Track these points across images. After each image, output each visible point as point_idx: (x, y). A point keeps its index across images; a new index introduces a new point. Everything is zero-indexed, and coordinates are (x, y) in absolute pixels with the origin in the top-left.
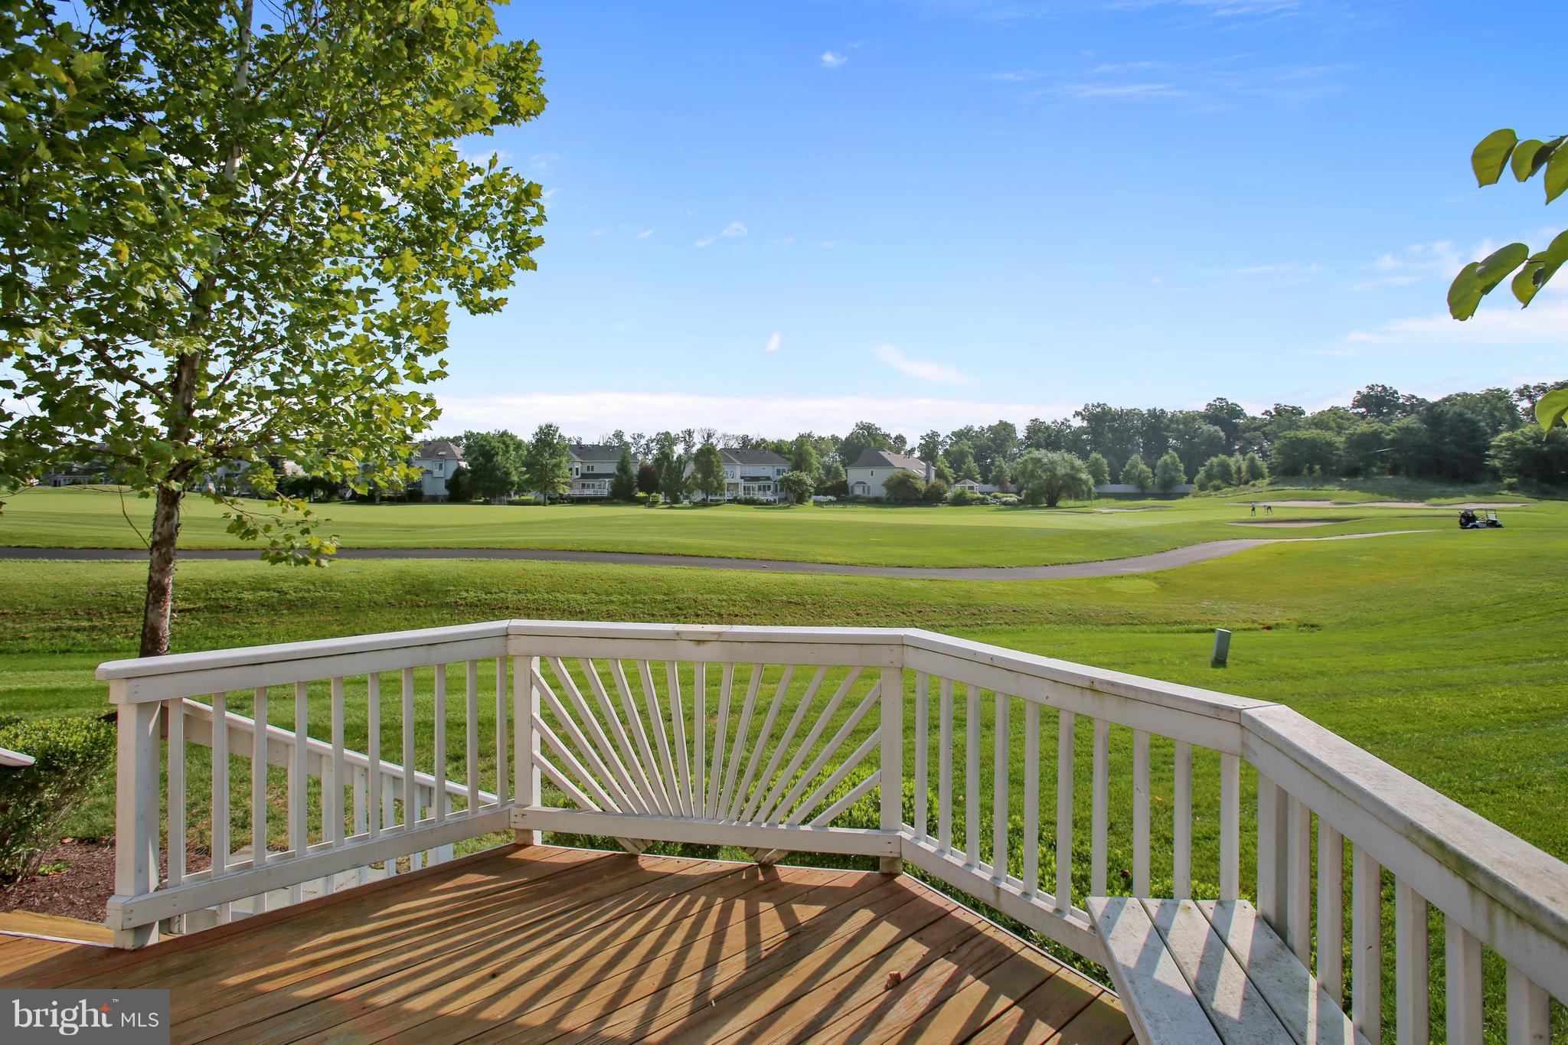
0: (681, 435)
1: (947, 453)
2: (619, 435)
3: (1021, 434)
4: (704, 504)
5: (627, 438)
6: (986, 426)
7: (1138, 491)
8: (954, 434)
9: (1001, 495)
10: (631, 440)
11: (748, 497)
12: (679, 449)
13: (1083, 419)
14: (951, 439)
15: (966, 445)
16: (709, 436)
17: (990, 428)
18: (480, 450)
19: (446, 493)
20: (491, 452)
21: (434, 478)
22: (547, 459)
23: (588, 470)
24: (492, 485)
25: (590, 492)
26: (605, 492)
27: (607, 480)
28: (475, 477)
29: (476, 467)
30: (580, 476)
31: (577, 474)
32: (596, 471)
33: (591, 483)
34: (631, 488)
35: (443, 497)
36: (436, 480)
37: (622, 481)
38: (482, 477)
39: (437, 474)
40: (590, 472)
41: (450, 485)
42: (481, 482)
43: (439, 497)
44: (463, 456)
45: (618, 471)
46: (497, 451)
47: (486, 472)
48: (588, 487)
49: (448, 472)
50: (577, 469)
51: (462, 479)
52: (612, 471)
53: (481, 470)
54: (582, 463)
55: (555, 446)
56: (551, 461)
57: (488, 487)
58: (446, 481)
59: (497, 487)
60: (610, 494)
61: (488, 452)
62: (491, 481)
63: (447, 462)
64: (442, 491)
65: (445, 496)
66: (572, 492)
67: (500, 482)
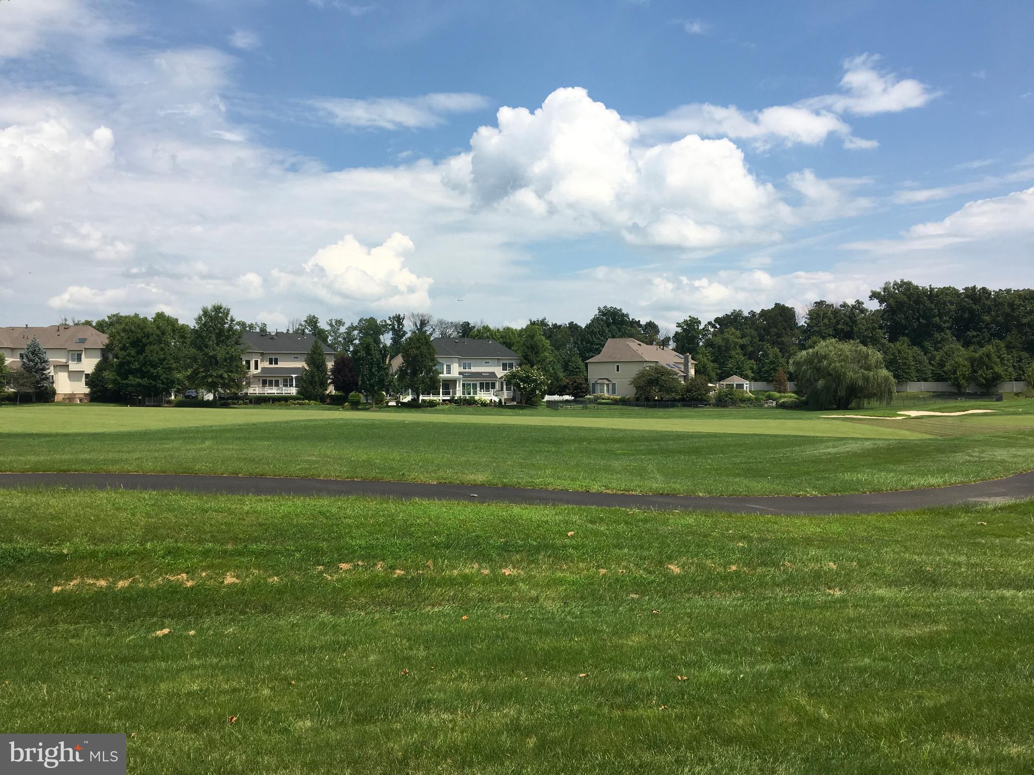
0: (389, 322)
1: (709, 344)
2: (312, 322)
3: (802, 321)
4: (413, 405)
5: (323, 325)
6: (758, 311)
7: (954, 390)
8: (717, 320)
9: (777, 395)
10: (327, 328)
11: (468, 397)
12: (387, 339)
13: (881, 302)
14: (714, 326)
15: (733, 334)
16: (423, 323)
17: (764, 313)
18: (129, 338)
19: (87, 390)
20: (143, 340)
21: (70, 372)
22: (214, 350)
23: (271, 363)
24: (145, 381)
25: (273, 391)
26: (293, 391)
27: (294, 376)
28: (122, 371)
29: (123, 359)
30: (259, 370)
31: (256, 368)
32: (281, 365)
33: (274, 379)
34: (324, 386)
35: (82, 396)
36: (74, 375)
37: (313, 377)
38: (132, 372)
39: (73, 366)
40: (273, 366)
41: (91, 381)
42: (131, 377)
43: (77, 396)
44: (107, 346)
45: (308, 365)
46: (151, 339)
47: (136, 365)
48: (271, 384)
49: (89, 364)
50: (256, 362)
51: (107, 374)
52: (301, 364)
53: (129, 363)
54: (262, 354)
55: (226, 334)
56: (220, 352)
57: (139, 385)
58: (87, 376)
59: (151, 383)
60: (299, 393)
61: (139, 340)
62: (142, 377)
63: (88, 352)
64: (81, 388)
65: (85, 394)
66: (251, 391)
67: (155, 378)
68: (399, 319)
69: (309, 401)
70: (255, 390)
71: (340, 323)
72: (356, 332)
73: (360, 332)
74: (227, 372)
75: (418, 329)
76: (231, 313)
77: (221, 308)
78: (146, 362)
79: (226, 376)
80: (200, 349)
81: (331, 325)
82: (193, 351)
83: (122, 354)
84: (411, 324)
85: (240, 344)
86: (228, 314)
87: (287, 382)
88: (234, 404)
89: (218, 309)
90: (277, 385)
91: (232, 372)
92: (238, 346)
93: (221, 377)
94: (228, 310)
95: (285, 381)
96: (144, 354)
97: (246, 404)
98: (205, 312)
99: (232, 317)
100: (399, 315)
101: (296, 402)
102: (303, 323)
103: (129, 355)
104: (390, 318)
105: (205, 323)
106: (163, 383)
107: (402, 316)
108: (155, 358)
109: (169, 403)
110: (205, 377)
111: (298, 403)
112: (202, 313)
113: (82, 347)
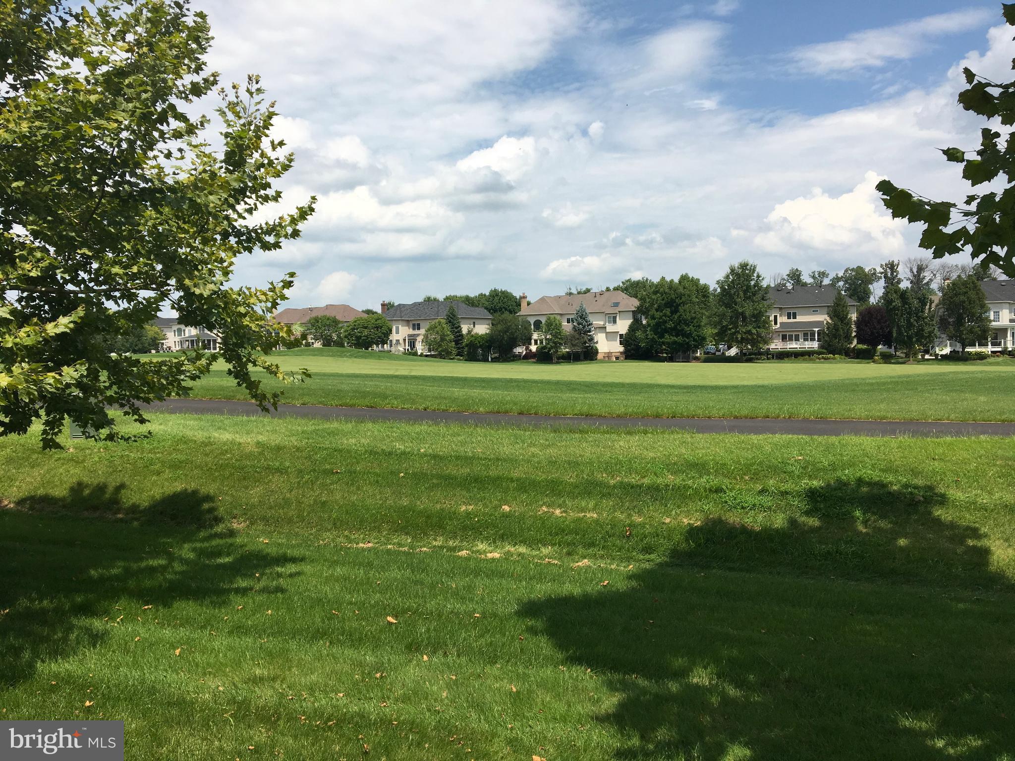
4: (952, 358)
16: (921, 269)
18: (663, 300)
19: (622, 349)
20: (677, 301)
21: (607, 333)
22: (743, 307)
23: (789, 318)
24: (679, 339)
25: (793, 345)
26: (815, 345)
27: (817, 329)
28: (659, 330)
29: (660, 319)
30: (778, 325)
31: (776, 323)
32: (800, 319)
33: (794, 334)
34: (849, 339)
35: (619, 354)
36: (610, 336)
37: (837, 330)
38: (666, 331)
39: (610, 328)
40: (792, 320)
41: (625, 340)
42: (667, 336)
43: (613, 354)
44: (638, 308)
45: (831, 318)
46: (683, 299)
47: (670, 325)
48: (791, 339)
49: (623, 326)
50: (776, 317)
51: (639, 334)
52: (823, 318)
53: (665, 322)
54: (781, 309)
55: (753, 290)
56: (748, 308)
57: (675, 342)
58: (621, 336)
59: (685, 341)
60: (821, 347)
61: (673, 301)
62: (677, 336)
63: (621, 313)
64: (617, 347)
65: (621, 353)
66: (772, 346)
67: (689, 335)
68: (892, 266)
69: (834, 355)
70: (776, 345)
71: (823, 274)
72: (841, 283)
73: (846, 282)
74: (755, 328)
75: (915, 276)
76: (757, 270)
77: (747, 265)
78: (680, 321)
79: (754, 331)
80: (727, 306)
81: (814, 277)
82: (722, 309)
83: (658, 315)
84: (908, 270)
85: (766, 300)
86: (754, 271)
87: (809, 336)
88: (757, 359)
89: (744, 266)
90: (797, 339)
91: (759, 327)
92: (765, 302)
93: (749, 332)
94: (755, 267)
95: (805, 335)
96: (678, 314)
97: (768, 359)
98: (732, 270)
99: (758, 273)
100: (893, 262)
101: (820, 356)
102: (786, 277)
103: (665, 315)
104: (882, 266)
105: (733, 280)
106: (695, 340)
107: (896, 262)
108: (688, 316)
109: (697, 359)
110: (734, 333)
111: (823, 358)
112: (729, 271)
113: (616, 310)
